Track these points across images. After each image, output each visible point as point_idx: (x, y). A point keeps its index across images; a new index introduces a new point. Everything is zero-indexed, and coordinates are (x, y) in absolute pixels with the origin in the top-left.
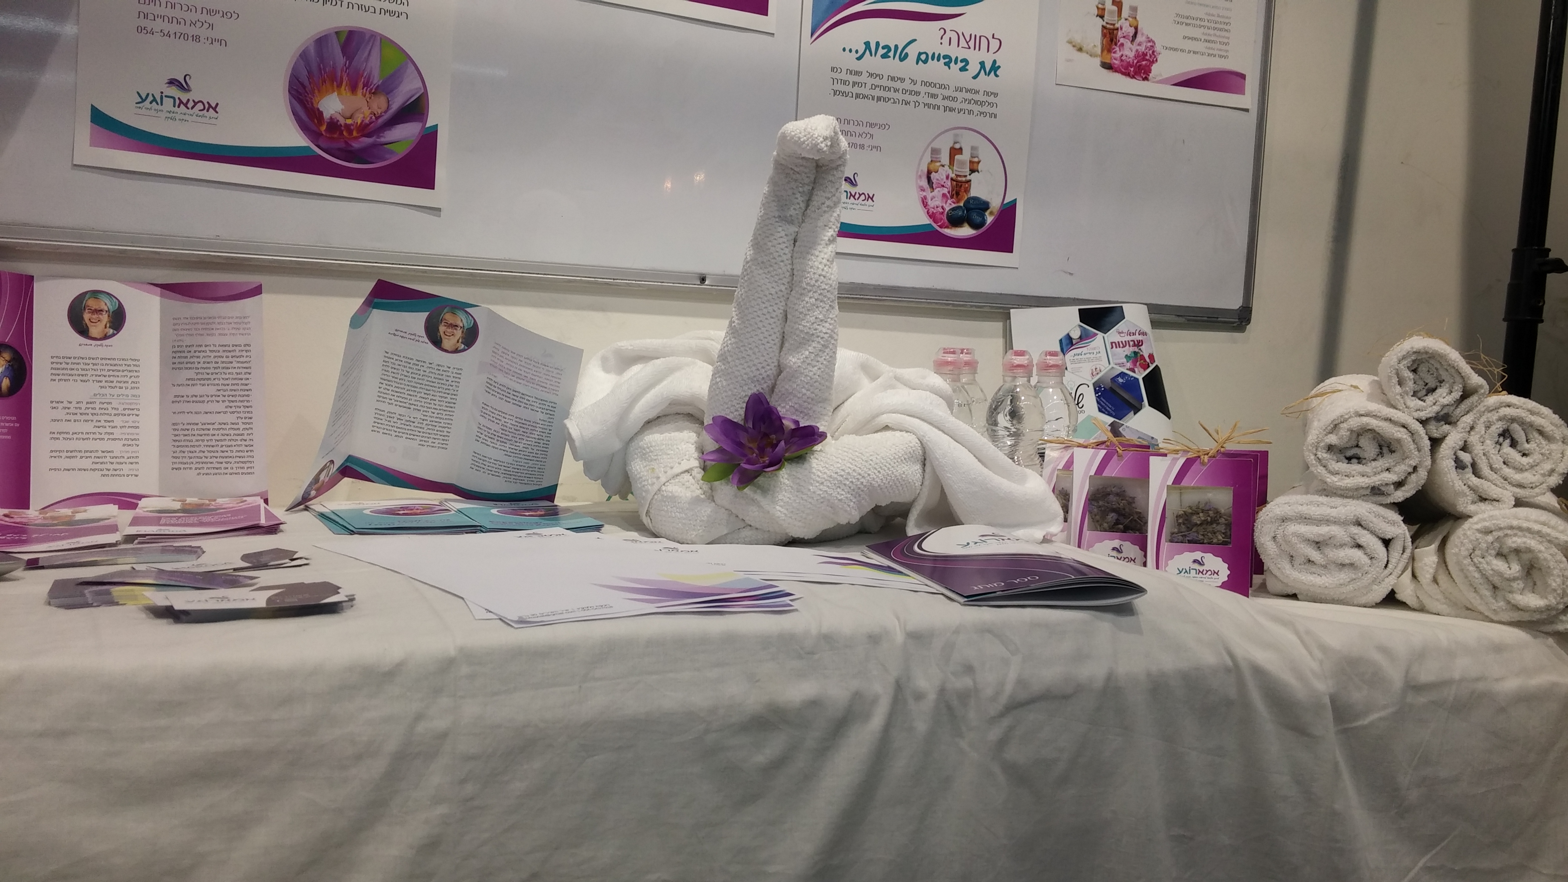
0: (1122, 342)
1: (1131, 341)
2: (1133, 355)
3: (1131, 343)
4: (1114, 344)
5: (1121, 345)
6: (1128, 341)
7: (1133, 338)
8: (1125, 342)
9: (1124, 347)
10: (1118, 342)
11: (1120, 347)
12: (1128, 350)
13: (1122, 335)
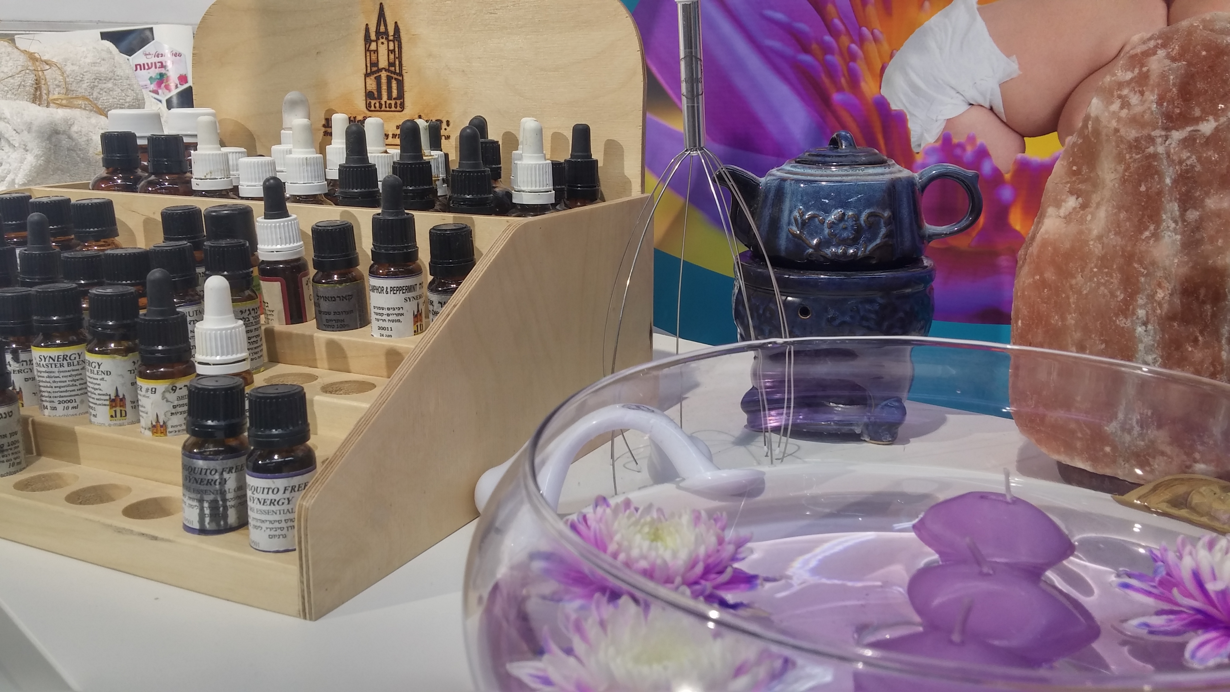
0: (148, 64)
1: (159, 62)
2: (159, 77)
3: (158, 65)
4: (138, 67)
5: (146, 67)
6: (155, 63)
7: (160, 59)
8: (152, 63)
9: (149, 68)
10: (144, 65)
11: (144, 69)
12: (154, 72)
13: (148, 56)
